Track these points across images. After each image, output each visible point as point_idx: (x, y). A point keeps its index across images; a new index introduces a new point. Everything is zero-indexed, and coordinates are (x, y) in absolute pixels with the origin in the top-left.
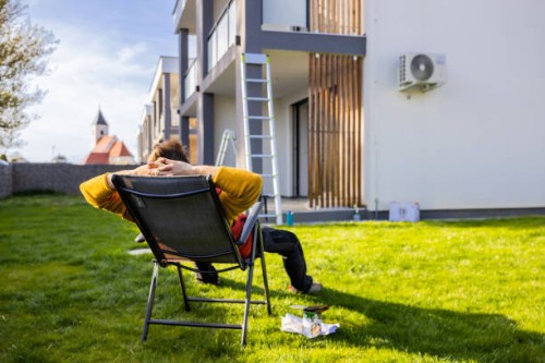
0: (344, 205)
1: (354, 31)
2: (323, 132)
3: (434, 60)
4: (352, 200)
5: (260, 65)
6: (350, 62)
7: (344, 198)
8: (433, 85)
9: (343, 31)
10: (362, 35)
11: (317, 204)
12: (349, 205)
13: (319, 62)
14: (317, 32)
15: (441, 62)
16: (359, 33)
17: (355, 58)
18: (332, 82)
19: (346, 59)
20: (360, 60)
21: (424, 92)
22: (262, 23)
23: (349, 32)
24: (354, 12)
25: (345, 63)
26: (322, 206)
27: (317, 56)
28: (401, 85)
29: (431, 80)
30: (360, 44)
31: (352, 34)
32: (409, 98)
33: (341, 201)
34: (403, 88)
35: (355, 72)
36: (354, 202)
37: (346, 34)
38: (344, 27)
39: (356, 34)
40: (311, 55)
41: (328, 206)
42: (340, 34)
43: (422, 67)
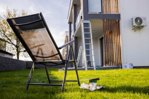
0: (116, 65)
1: (116, 12)
2: (108, 43)
3: (142, 19)
4: (118, 64)
5: (88, 23)
6: (116, 22)
7: (116, 63)
8: (143, 27)
9: (113, 13)
10: (119, 13)
11: (107, 65)
12: (118, 65)
13: (106, 22)
14: (105, 13)
15: (145, 19)
16: (118, 13)
17: (117, 21)
18: (110, 30)
19: (114, 21)
20: (119, 21)
21: (140, 29)
22: (88, 12)
23: (115, 13)
24: (116, 7)
25: (114, 22)
26: (109, 66)
27: (105, 20)
28: (132, 27)
29: (142, 25)
30: (118, 16)
31: (116, 13)
32: (135, 31)
33: (115, 64)
34: (133, 28)
35: (117, 25)
36: (119, 64)
37: (114, 13)
38: (113, 11)
39: (117, 13)
40: (104, 20)
41: (111, 65)
42: (112, 13)
43: (139, 21)
